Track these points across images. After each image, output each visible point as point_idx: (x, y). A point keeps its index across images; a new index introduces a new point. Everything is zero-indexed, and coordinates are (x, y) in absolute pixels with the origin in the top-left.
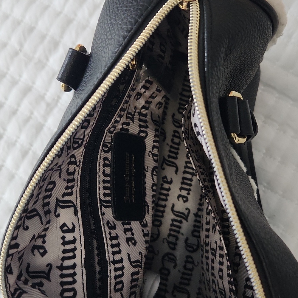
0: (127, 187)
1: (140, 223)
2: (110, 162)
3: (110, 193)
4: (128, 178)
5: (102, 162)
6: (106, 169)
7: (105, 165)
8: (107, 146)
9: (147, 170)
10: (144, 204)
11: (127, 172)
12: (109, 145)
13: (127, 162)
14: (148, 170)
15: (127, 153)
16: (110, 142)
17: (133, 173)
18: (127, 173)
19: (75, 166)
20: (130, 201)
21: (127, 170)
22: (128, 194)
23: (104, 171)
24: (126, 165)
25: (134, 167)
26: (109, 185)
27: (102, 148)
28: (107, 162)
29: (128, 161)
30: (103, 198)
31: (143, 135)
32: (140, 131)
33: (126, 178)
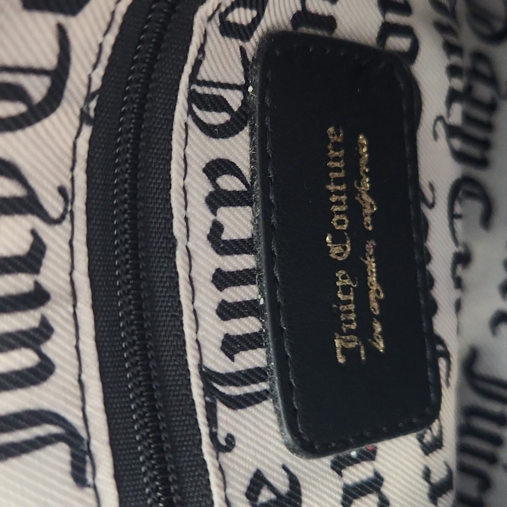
0: (346, 290)
1: (420, 439)
2: (249, 181)
3: (261, 331)
4: (345, 248)
5: (200, 187)
6: (226, 215)
7: (216, 200)
8: (219, 104)
9: (430, 200)
10: (434, 349)
11: (337, 218)
12: (234, 99)
13: (336, 175)
14: (434, 198)
15: (331, 130)
16: (240, 79)
17: (368, 219)
18: (341, 222)
19: (31, 221)
20: (362, 352)
21: (339, 213)
22: (350, 322)
23: (217, 228)
24: (331, 187)
25: (368, 193)
26: (248, 293)
27: (190, 112)
28: (228, 183)
29: (337, 170)
30: (219, 363)
31: (398, 43)
32: (387, 29)
33: (335, 250)
